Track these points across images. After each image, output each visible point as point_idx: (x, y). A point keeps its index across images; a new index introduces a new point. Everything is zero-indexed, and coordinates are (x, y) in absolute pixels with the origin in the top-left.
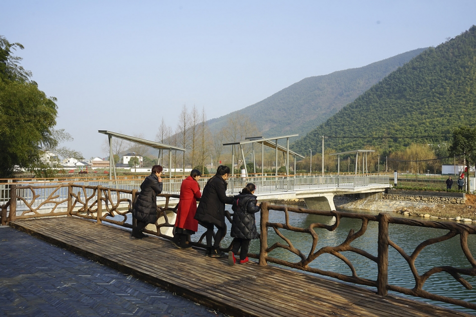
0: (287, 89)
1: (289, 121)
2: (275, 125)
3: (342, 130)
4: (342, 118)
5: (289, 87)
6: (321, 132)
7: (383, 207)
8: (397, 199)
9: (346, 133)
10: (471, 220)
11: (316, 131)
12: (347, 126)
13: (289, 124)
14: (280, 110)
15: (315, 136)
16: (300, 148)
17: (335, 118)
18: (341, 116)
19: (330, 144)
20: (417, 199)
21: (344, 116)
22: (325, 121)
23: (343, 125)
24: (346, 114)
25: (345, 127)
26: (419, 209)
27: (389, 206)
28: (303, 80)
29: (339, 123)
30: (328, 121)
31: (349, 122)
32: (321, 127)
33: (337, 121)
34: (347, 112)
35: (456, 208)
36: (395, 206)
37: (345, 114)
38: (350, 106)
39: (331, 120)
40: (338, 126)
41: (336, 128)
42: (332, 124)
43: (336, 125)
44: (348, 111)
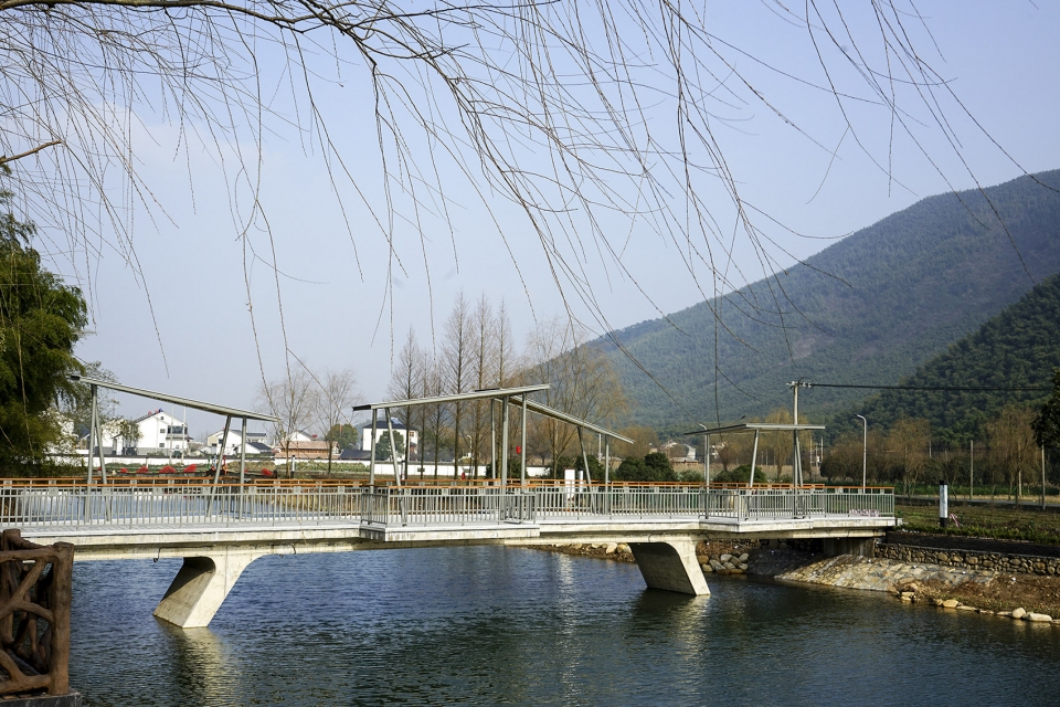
0: (867, 230)
1: (873, 329)
2: (831, 341)
3: (1028, 357)
4: (1028, 319)
5: (877, 225)
6: (960, 362)
7: (866, 578)
8: (909, 558)
9: (1040, 366)
10: (1049, 618)
11: (946, 358)
12: (1043, 343)
13: (875, 337)
14: (845, 295)
15: (943, 375)
16: (893, 410)
17: (1007, 320)
18: (1026, 313)
19: (985, 401)
20: (956, 559)
21: (1034, 313)
22: (976, 331)
23: (1032, 342)
24: (1042, 306)
25: (1036, 348)
26: (950, 586)
27: (881, 576)
28: (917, 204)
29: (1018, 333)
30: (984, 330)
31: (1050, 333)
32: (963, 346)
33: (1012, 329)
34: (1044, 300)
35: (1039, 587)
36: (898, 576)
37: (1038, 308)
38: (1055, 284)
39: (993, 326)
40: (1016, 344)
41: (1007, 351)
42: (997, 337)
43: (1008, 342)
44: (1048, 297)
